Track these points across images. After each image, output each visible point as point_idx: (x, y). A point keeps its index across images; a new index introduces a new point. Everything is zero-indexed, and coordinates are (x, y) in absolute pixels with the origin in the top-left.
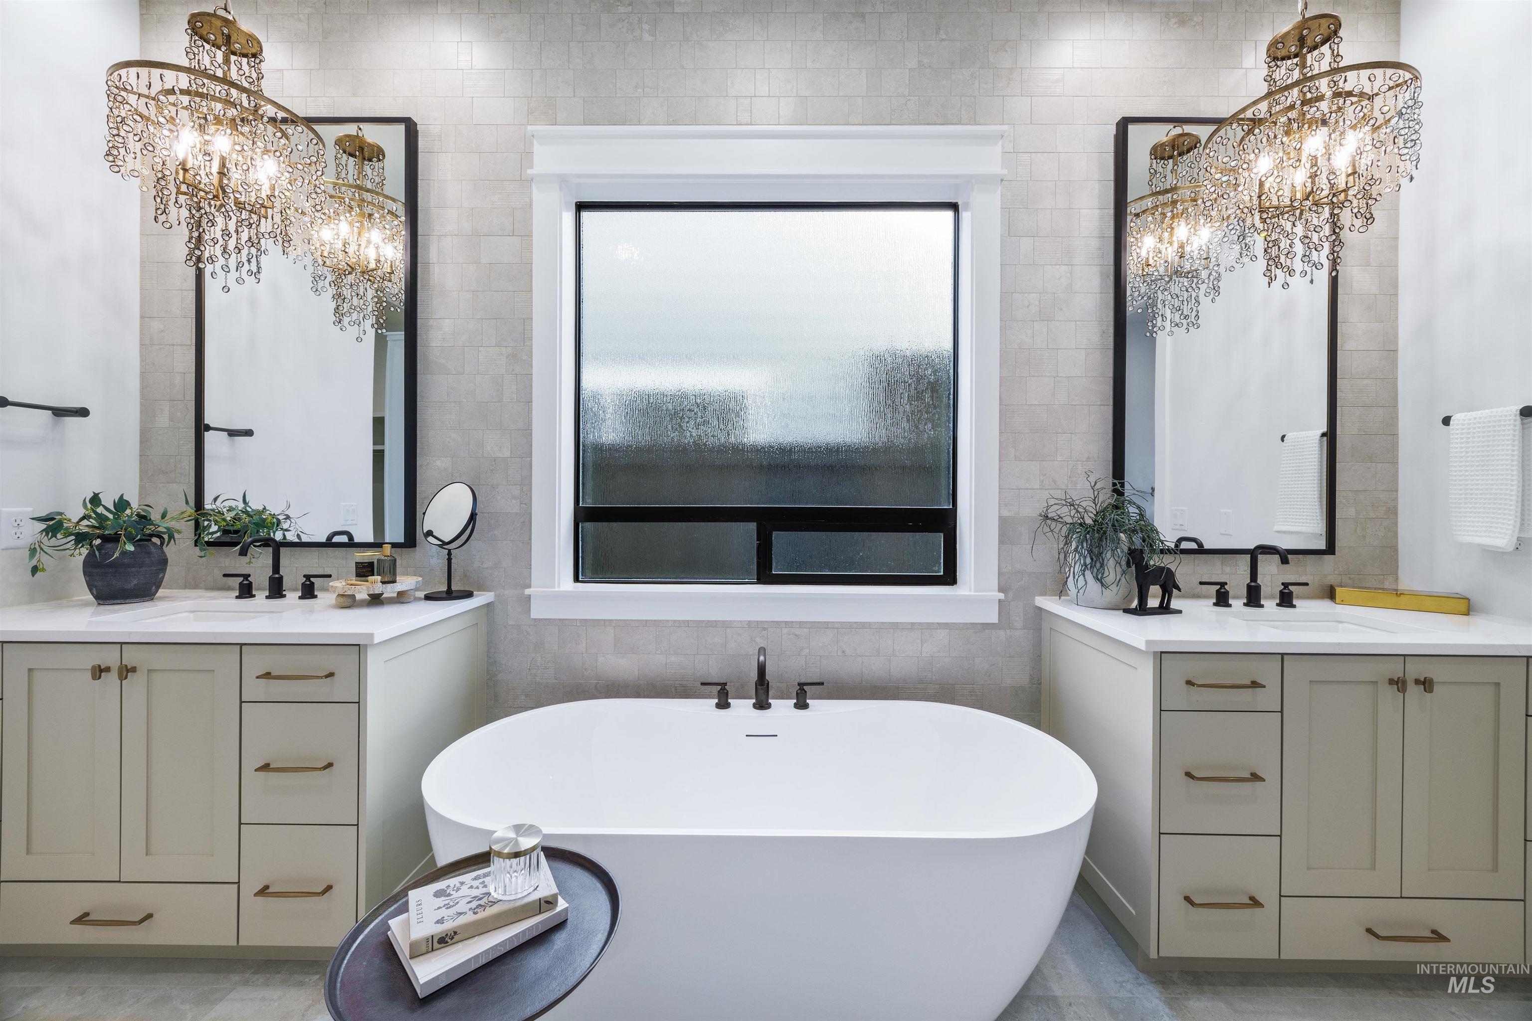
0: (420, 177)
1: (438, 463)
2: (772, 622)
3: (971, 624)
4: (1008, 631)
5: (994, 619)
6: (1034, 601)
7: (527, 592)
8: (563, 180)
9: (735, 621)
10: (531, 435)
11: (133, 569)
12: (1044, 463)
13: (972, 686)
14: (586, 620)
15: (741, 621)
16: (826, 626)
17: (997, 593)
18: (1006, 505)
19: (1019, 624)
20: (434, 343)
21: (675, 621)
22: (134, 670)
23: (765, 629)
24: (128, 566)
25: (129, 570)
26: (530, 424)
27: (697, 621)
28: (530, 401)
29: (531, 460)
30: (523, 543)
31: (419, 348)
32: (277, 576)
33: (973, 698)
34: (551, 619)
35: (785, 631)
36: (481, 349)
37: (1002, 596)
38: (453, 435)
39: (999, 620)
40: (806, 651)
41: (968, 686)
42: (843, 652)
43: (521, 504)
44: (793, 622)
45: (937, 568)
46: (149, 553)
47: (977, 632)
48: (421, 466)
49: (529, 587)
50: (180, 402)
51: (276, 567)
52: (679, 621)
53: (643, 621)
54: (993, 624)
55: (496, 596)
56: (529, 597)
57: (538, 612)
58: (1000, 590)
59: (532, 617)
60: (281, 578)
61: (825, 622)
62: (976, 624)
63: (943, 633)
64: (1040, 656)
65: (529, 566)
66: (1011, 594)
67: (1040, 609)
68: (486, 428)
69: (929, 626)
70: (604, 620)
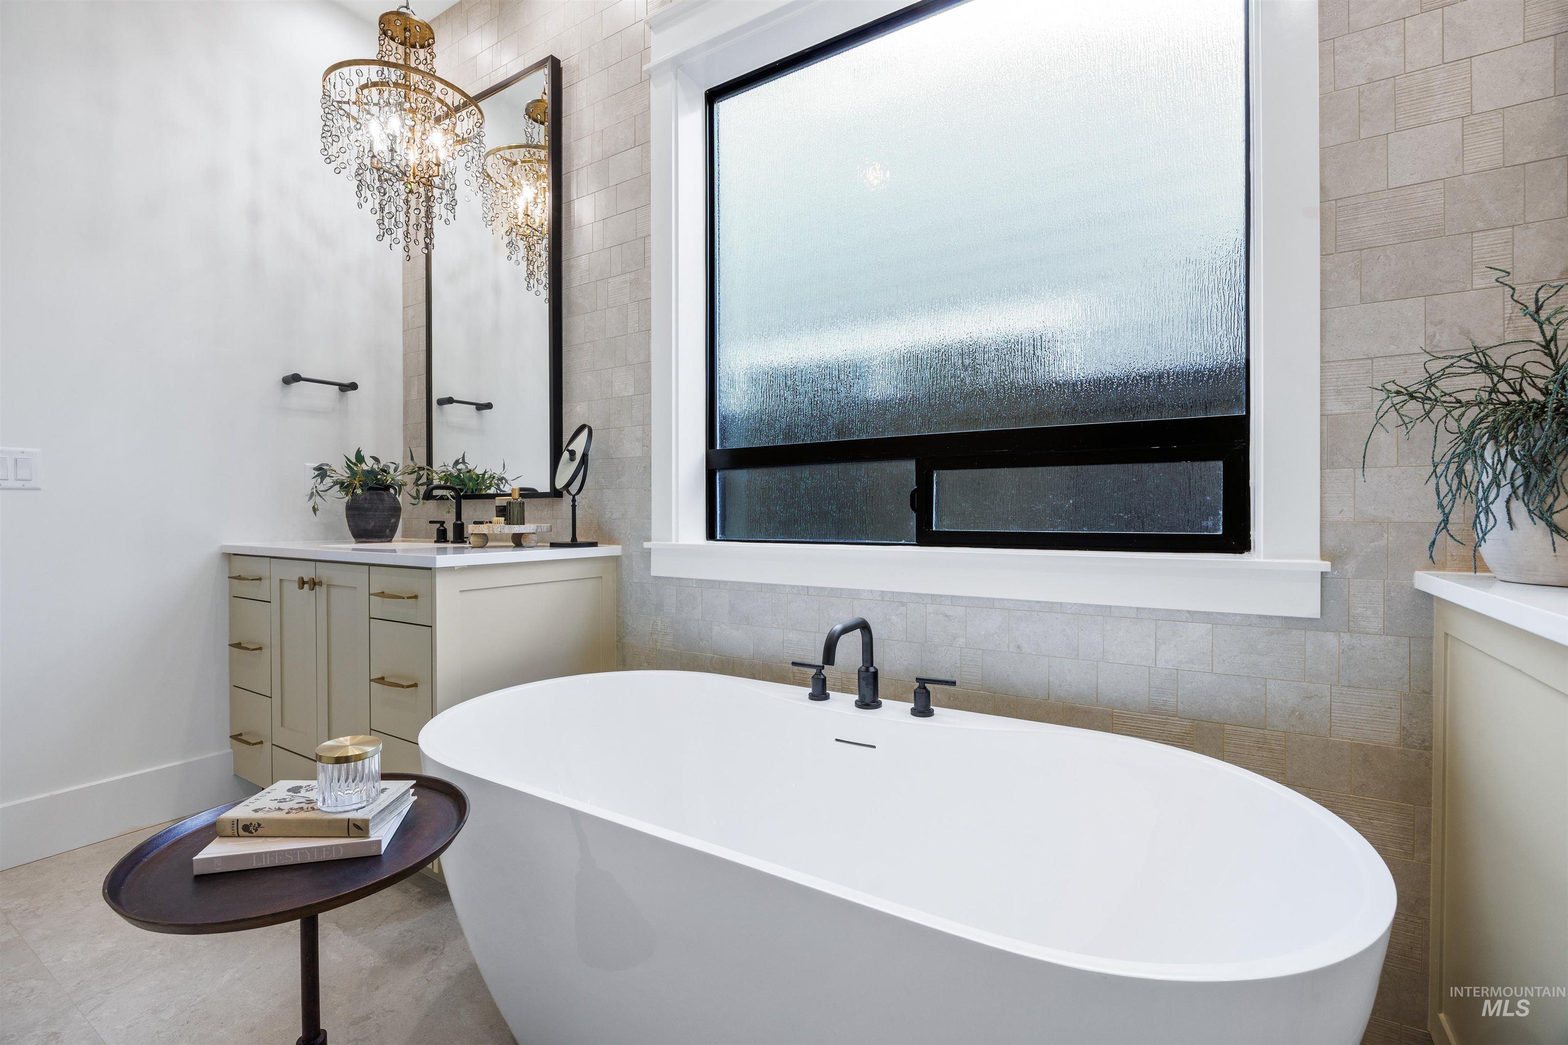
0: (564, 115)
1: (578, 408)
2: (913, 594)
3: (1260, 616)
4: (1346, 637)
5: (1312, 609)
6: (1411, 577)
7: (646, 545)
8: (677, 65)
9: (864, 591)
10: (649, 367)
11: (371, 513)
12: (1436, 298)
13: (1261, 732)
14: (702, 580)
15: (872, 591)
16: (990, 604)
17: (1319, 562)
18: (1339, 392)
19: (1375, 624)
20: (575, 284)
21: (793, 587)
22: (320, 583)
23: (903, 604)
24: (367, 510)
25: (368, 513)
26: (649, 355)
27: (818, 587)
28: (649, 329)
29: (651, 396)
30: (645, 490)
31: (563, 291)
32: (459, 522)
33: (1265, 754)
34: (669, 578)
35: (931, 608)
36: (609, 280)
37: (1326, 566)
38: (589, 377)
39: (1322, 614)
40: (961, 641)
41: (1252, 730)
42: (1018, 647)
43: (643, 446)
44: (941, 596)
45: (1210, 523)
46: (382, 500)
47: (1272, 633)
48: (566, 413)
49: (649, 539)
51: (459, 516)
52: (797, 586)
53: (758, 584)
54: (1310, 619)
55: (623, 549)
56: (649, 552)
57: (659, 569)
58: (1323, 557)
59: (652, 574)
60: (462, 524)
61: (988, 599)
62: (1271, 617)
63: (1200, 629)
64: (1428, 693)
65: (649, 517)
66: (1351, 567)
67: (1429, 597)
68: (614, 366)
69: (1171, 617)
70: (719, 582)
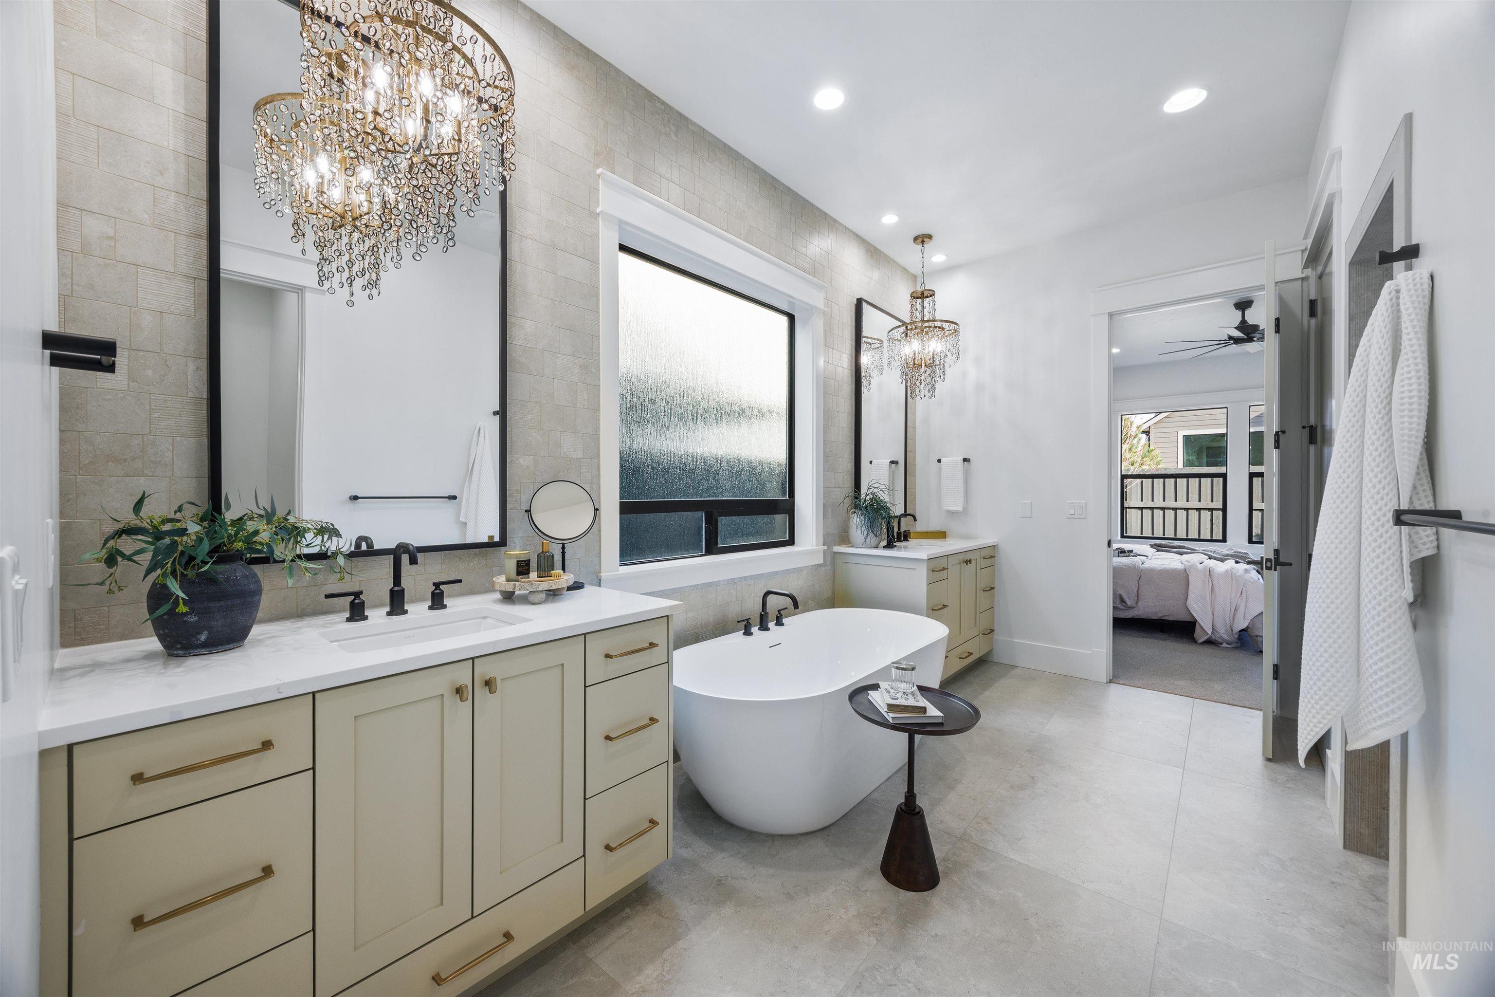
1: (521, 460)
6: (833, 549)
8: (622, 225)
10: (599, 439)
20: (517, 342)
26: (597, 429)
28: (598, 410)
29: (599, 461)
31: (507, 345)
36: (558, 355)
38: (534, 434)
39: (823, 562)
45: (786, 536)
49: (600, 572)
50: (151, 354)
65: (599, 555)
67: (837, 553)
68: (563, 430)
